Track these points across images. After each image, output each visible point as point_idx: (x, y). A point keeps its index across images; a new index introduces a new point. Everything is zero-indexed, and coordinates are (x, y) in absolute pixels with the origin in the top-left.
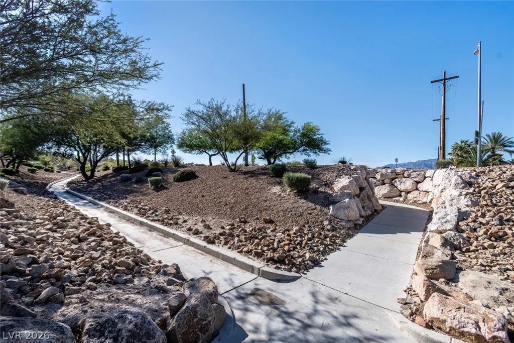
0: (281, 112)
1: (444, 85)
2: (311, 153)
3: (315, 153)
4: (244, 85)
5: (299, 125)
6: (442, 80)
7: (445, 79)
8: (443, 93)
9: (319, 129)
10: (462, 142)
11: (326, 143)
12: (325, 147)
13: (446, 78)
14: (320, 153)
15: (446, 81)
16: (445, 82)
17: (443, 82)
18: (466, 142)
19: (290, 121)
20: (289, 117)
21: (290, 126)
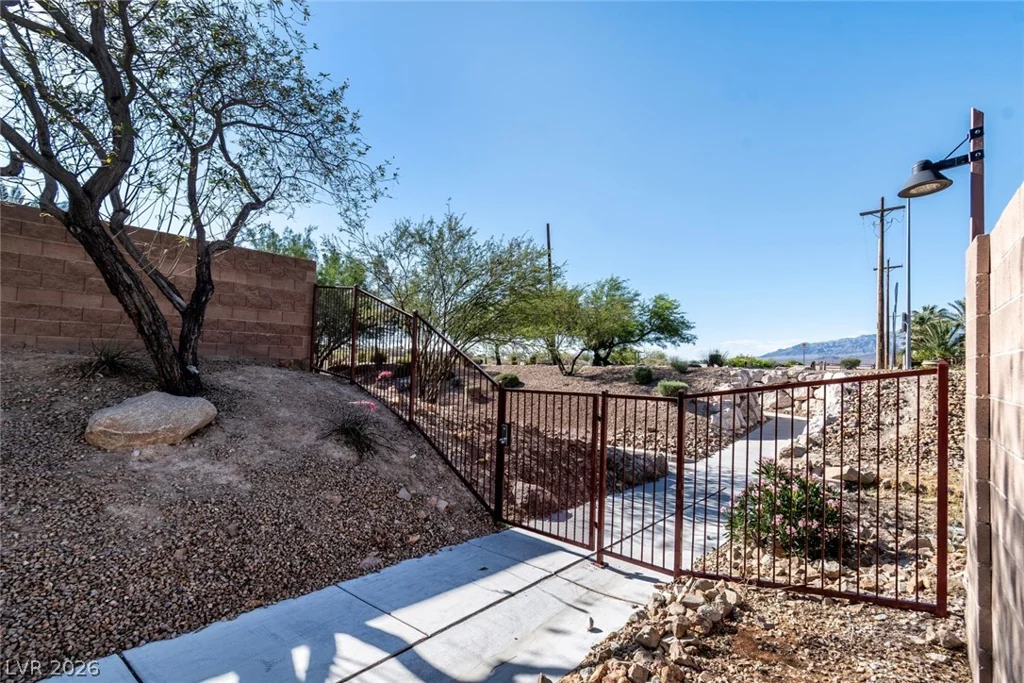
0: (620, 280)
1: (882, 220)
2: (666, 344)
3: (674, 343)
4: (548, 225)
5: (647, 298)
6: (878, 212)
7: (883, 211)
8: (879, 234)
9: (679, 305)
10: (925, 309)
11: (689, 327)
12: (687, 332)
13: (885, 208)
14: (681, 344)
15: (885, 213)
16: (882, 216)
17: (879, 214)
18: (933, 308)
19: (633, 292)
20: (632, 286)
21: (631, 300)
